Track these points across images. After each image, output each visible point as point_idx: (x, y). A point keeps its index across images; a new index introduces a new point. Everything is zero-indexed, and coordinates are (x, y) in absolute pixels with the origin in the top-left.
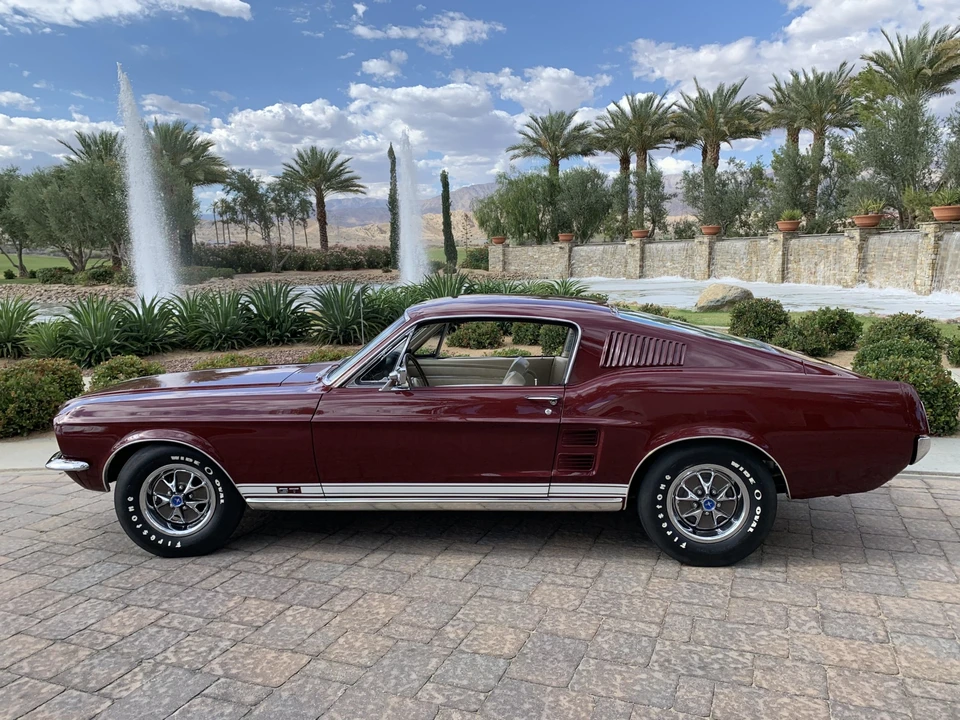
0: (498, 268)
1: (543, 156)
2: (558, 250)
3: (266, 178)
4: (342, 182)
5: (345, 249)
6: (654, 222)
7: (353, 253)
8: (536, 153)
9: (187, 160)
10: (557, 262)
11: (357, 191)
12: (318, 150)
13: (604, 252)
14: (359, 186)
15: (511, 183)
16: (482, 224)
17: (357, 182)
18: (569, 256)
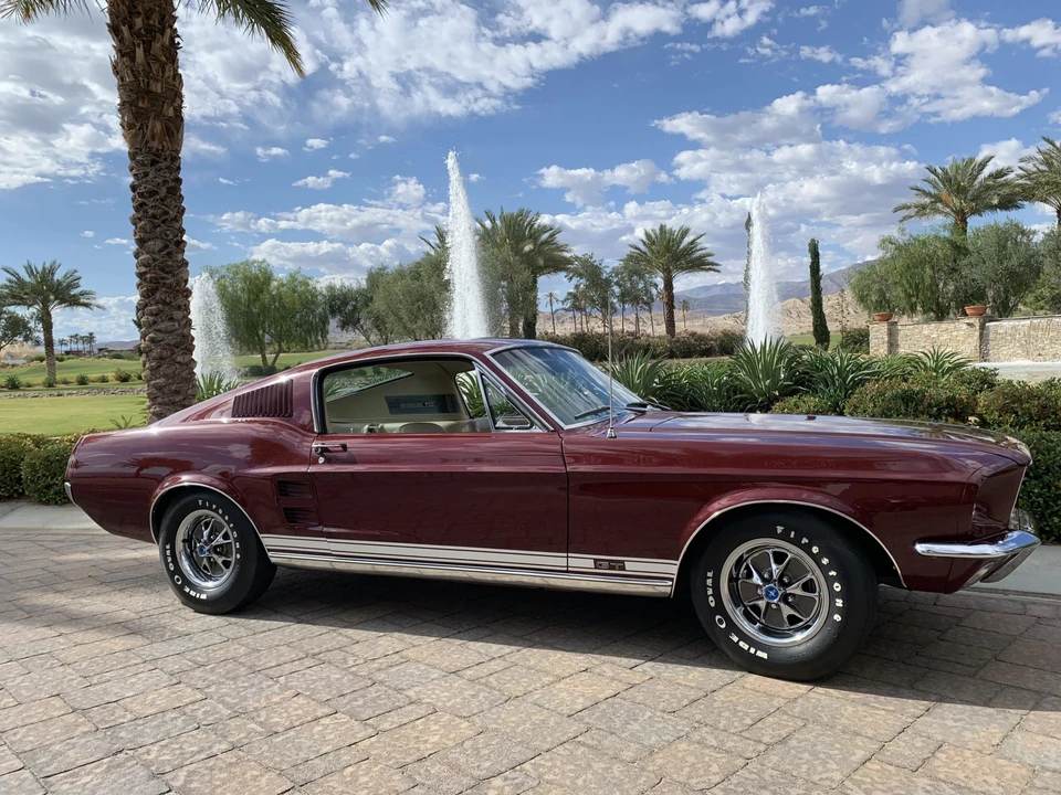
0: (881, 351)
1: (946, 214)
2: (965, 326)
3: (610, 263)
4: (693, 261)
5: (693, 334)
7: (701, 338)
8: (937, 211)
9: (528, 248)
10: (963, 342)
11: (709, 269)
12: (668, 227)
14: (713, 264)
15: (899, 248)
16: (862, 299)
17: (710, 259)
18: (981, 335)
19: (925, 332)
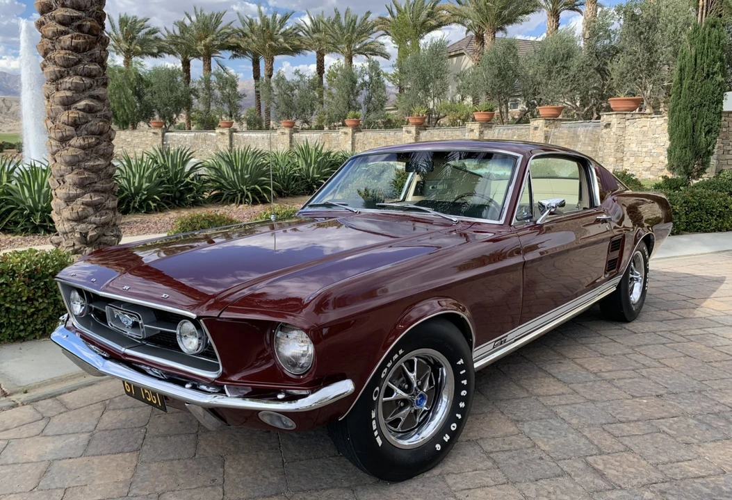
6: (231, 116)
13: (196, 138)
18: (163, 141)
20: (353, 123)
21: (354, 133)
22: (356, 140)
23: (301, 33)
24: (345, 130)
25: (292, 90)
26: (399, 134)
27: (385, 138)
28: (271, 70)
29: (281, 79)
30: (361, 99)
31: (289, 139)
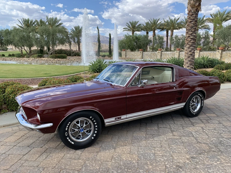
0: (124, 56)
1: (130, 31)
2: (140, 53)
10: (139, 56)
13: (151, 53)
15: (127, 37)
18: (142, 54)
19: (132, 53)
20: (199, 49)
21: (199, 52)
22: (200, 54)
23: (182, 23)
24: (197, 51)
25: (180, 40)
26: (215, 52)
27: (210, 53)
28: (173, 34)
29: (176, 37)
30: (201, 42)
31: (178, 54)
